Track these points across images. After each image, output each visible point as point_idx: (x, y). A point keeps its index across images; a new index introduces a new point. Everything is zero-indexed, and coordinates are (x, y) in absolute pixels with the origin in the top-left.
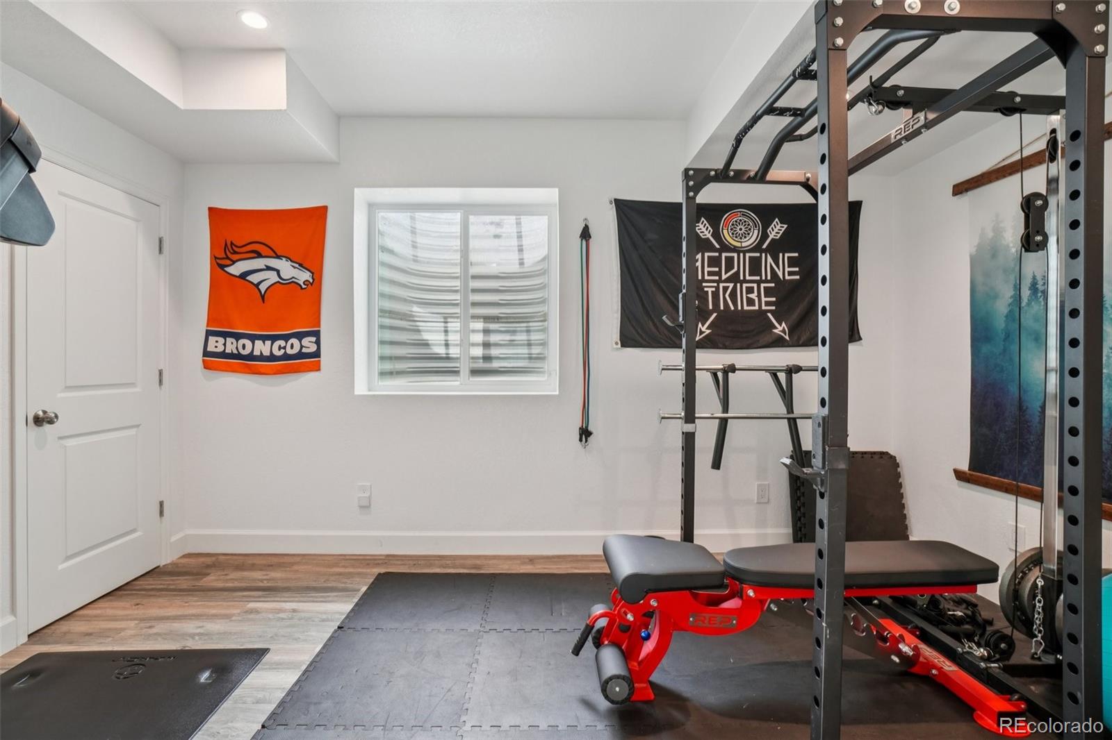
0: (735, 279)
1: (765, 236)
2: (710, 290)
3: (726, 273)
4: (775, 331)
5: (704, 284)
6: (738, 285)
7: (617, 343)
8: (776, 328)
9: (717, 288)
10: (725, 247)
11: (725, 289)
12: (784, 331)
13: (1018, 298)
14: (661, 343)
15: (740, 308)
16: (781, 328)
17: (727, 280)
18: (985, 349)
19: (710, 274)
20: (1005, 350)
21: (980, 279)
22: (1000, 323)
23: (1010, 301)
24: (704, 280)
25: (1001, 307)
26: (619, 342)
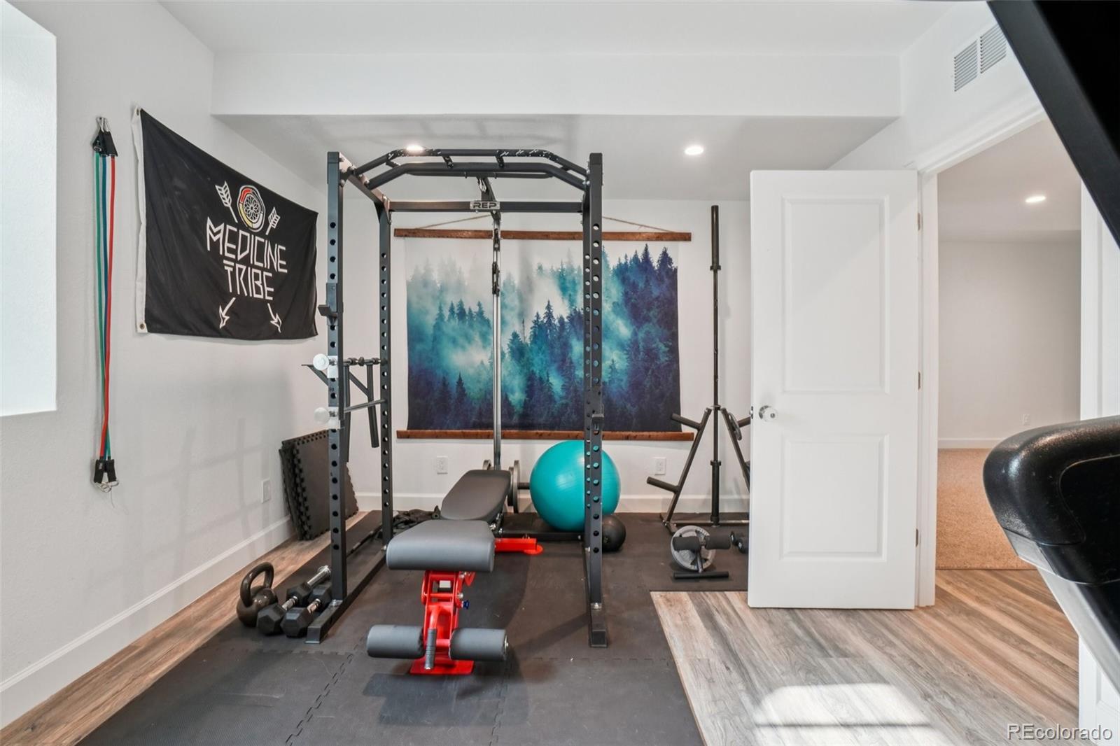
0: (246, 261)
1: (267, 223)
2: (229, 269)
3: (241, 254)
4: (272, 322)
5: (225, 262)
6: (249, 268)
7: (142, 326)
8: (273, 320)
9: (234, 268)
10: (241, 225)
11: (240, 270)
12: (278, 323)
13: (441, 316)
14: (191, 330)
15: (251, 295)
16: (276, 321)
17: (242, 262)
18: (419, 347)
19: (230, 250)
20: (433, 348)
21: (414, 299)
22: (430, 330)
23: (437, 317)
24: (224, 257)
25: (430, 320)
26: (145, 325)
